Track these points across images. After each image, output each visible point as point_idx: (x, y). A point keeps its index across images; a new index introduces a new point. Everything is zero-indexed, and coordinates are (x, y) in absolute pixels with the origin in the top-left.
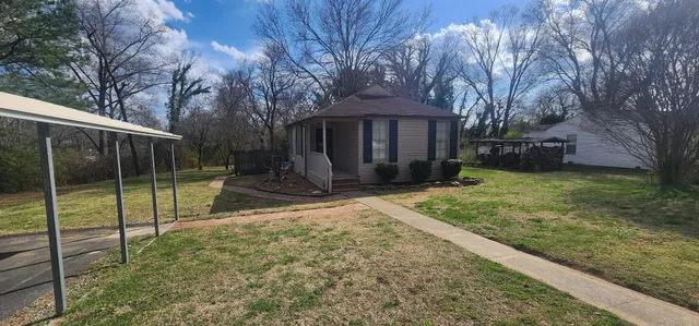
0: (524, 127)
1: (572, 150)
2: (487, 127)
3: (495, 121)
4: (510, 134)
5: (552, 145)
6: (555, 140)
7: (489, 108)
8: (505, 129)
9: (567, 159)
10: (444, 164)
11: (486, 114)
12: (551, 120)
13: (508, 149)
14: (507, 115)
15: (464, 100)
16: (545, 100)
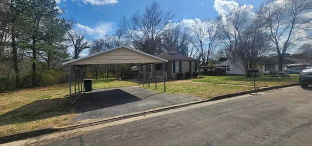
0: (214, 62)
1: (228, 69)
2: (201, 62)
3: (204, 60)
4: (209, 65)
5: (222, 68)
6: (223, 66)
7: (201, 55)
8: (207, 63)
9: (227, 72)
10: (194, 73)
11: (200, 57)
12: (222, 60)
13: (209, 70)
14: (208, 57)
15: (192, 52)
16: (221, 52)
